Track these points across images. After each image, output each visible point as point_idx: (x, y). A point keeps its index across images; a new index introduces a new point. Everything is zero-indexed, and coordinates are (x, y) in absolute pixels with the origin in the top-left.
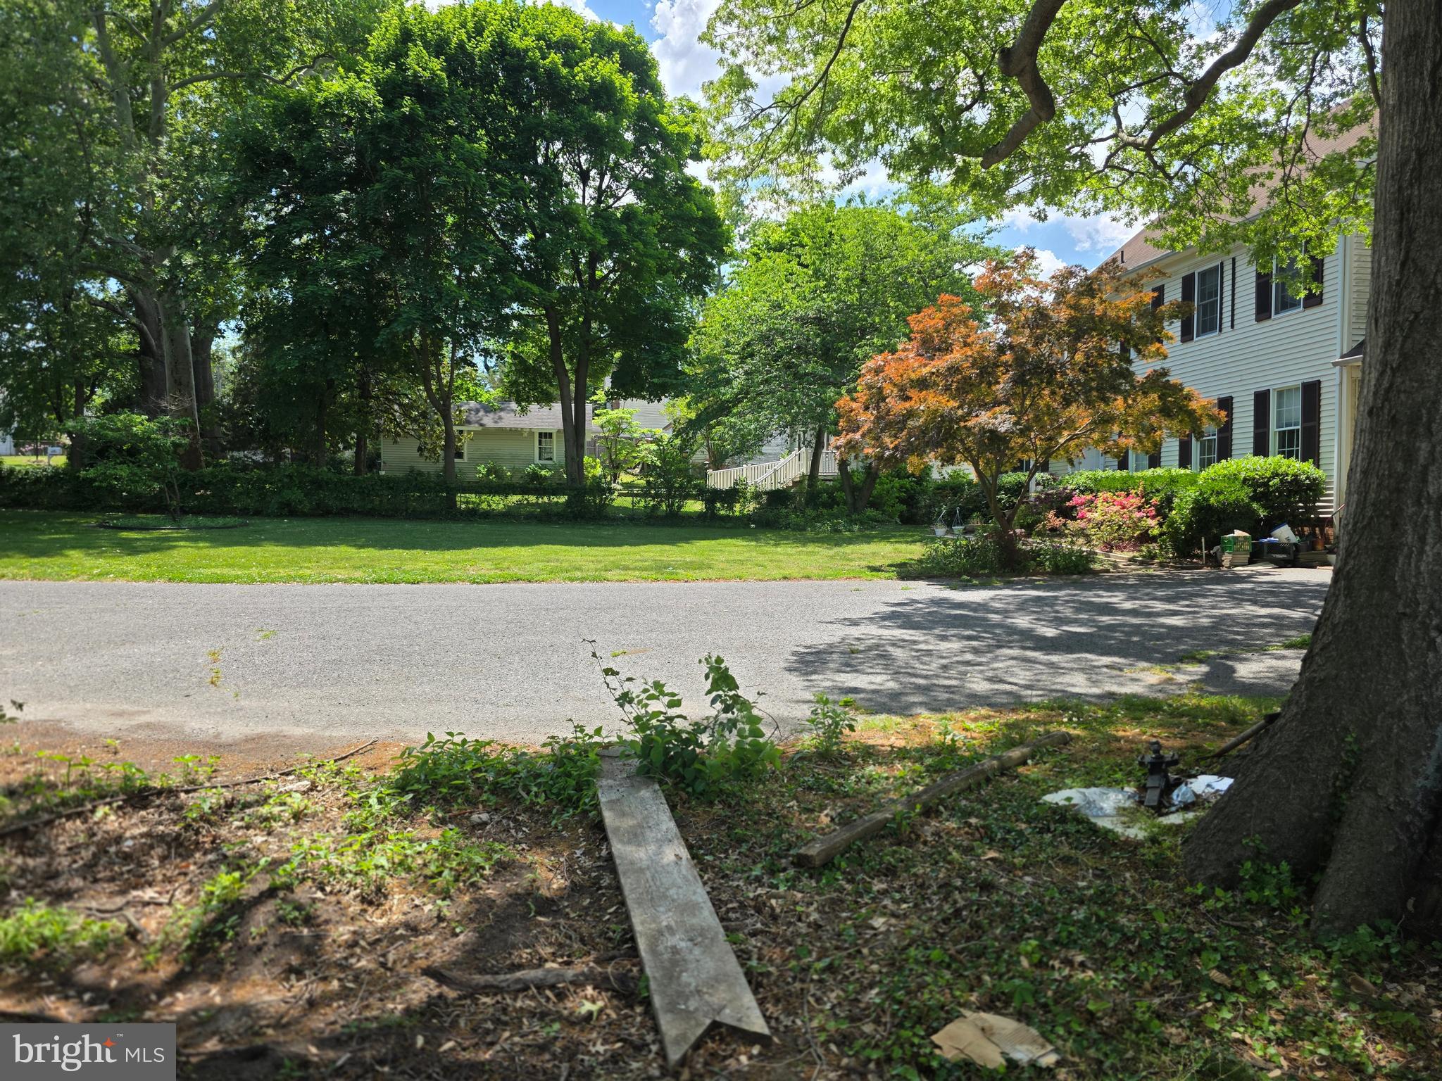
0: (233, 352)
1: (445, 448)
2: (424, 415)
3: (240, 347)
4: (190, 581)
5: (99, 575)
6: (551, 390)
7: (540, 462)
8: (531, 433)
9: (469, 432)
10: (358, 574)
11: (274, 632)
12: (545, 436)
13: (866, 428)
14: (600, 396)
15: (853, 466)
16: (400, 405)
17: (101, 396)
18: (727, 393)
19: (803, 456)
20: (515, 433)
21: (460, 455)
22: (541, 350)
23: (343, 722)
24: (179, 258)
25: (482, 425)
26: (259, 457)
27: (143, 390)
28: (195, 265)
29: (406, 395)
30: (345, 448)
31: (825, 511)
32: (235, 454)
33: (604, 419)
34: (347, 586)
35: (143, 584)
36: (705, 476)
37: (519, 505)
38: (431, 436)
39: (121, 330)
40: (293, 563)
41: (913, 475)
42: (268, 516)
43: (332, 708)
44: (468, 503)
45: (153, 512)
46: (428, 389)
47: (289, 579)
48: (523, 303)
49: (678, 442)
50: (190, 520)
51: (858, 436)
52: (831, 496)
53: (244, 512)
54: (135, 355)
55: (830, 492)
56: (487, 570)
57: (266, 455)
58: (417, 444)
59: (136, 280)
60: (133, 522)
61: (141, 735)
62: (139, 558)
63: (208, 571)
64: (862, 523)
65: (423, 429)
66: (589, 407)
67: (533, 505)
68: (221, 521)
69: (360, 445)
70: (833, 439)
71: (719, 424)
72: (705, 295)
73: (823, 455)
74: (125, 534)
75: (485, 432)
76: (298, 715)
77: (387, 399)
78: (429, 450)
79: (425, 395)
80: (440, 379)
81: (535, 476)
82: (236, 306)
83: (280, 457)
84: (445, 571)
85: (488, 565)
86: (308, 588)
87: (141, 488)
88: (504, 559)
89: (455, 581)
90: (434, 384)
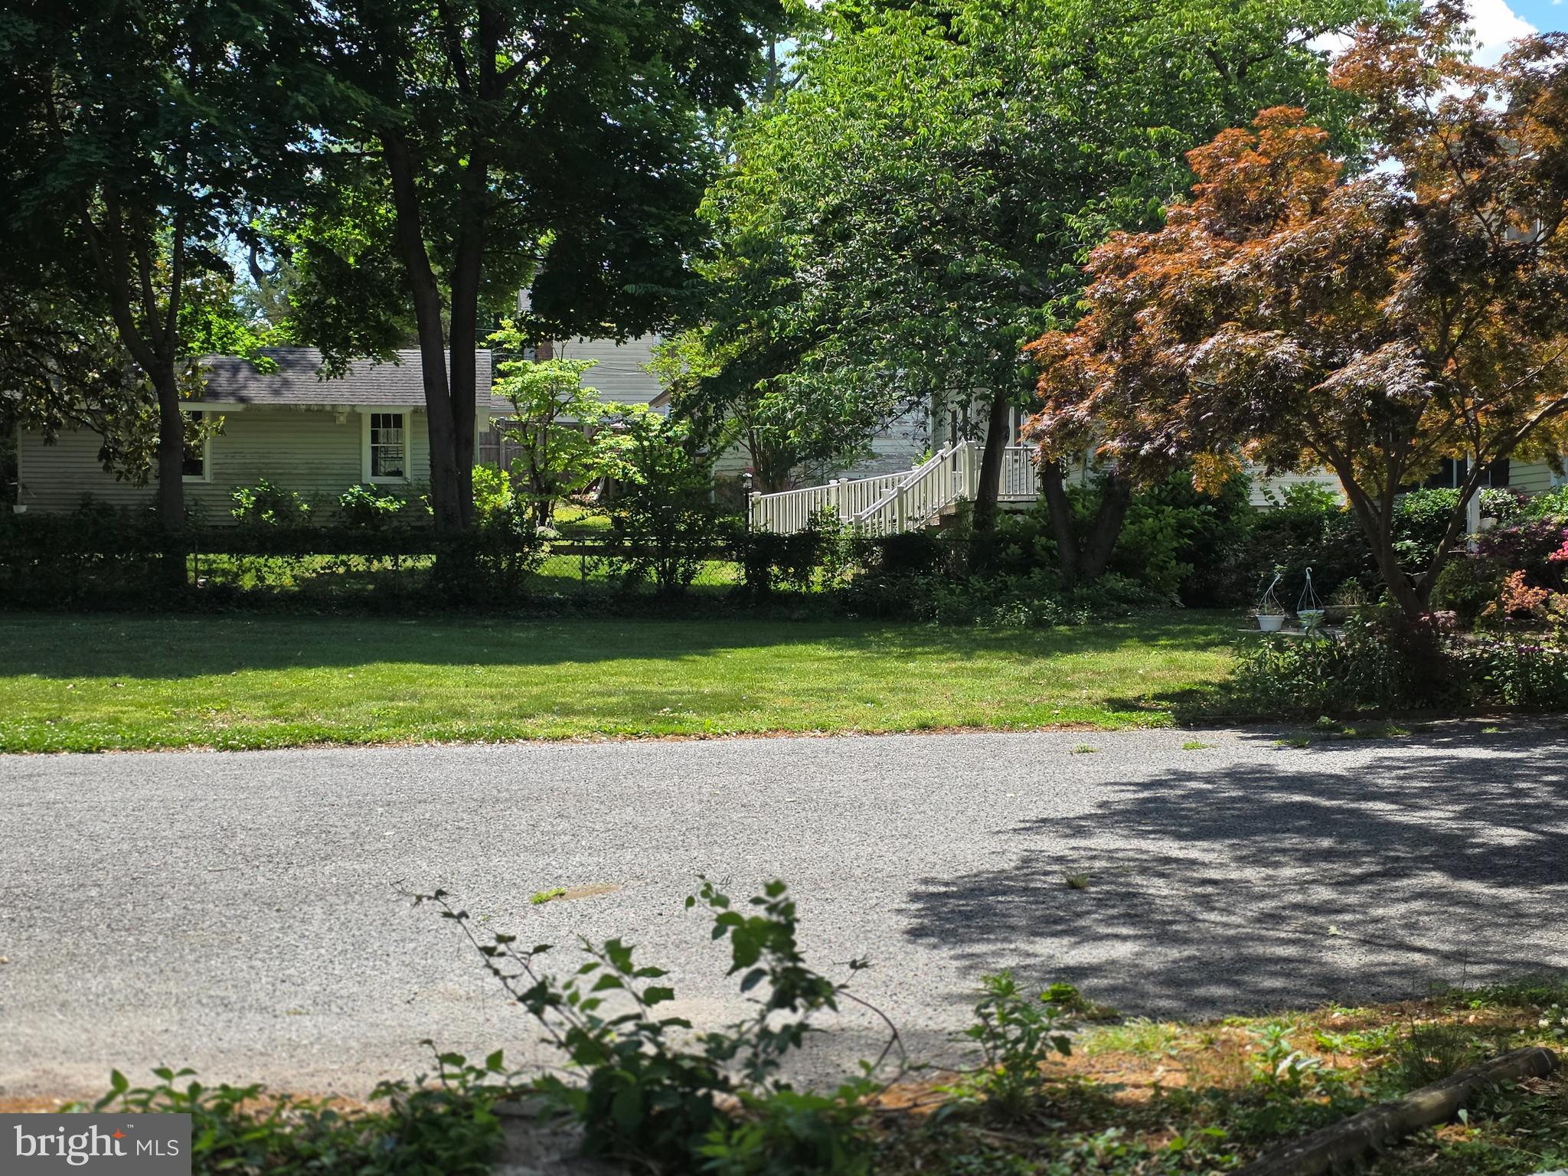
1: (162, 452)
2: (113, 377)
6: (397, 322)
7: (372, 481)
8: (355, 416)
9: (215, 416)
12: (386, 422)
13: (1099, 392)
14: (508, 332)
15: (1074, 478)
16: (61, 357)
18: (790, 318)
19: (963, 460)
20: (320, 416)
21: (196, 468)
22: (374, 232)
25: (242, 400)
29: (73, 336)
31: (1012, 579)
33: (517, 382)
36: (742, 505)
37: (327, 578)
38: (130, 425)
41: (1205, 498)
44: (210, 572)
46: (123, 320)
48: (336, 127)
49: (682, 429)
51: (1080, 411)
52: (1028, 546)
55: (1022, 536)
56: (254, 718)
58: (98, 441)
64: (1095, 607)
65: (112, 410)
66: (483, 356)
67: (358, 575)
70: (1027, 422)
71: (774, 387)
72: (738, 105)
73: (1007, 457)
75: (252, 417)
77: (31, 345)
78: (125, 457)
79: (115, 333)
80: (149, 299)
81: (363, 511)
84: (161, 722)
85: (256, 709)
88: (293, 695)
89: (181, 746)
90: (136, 309)
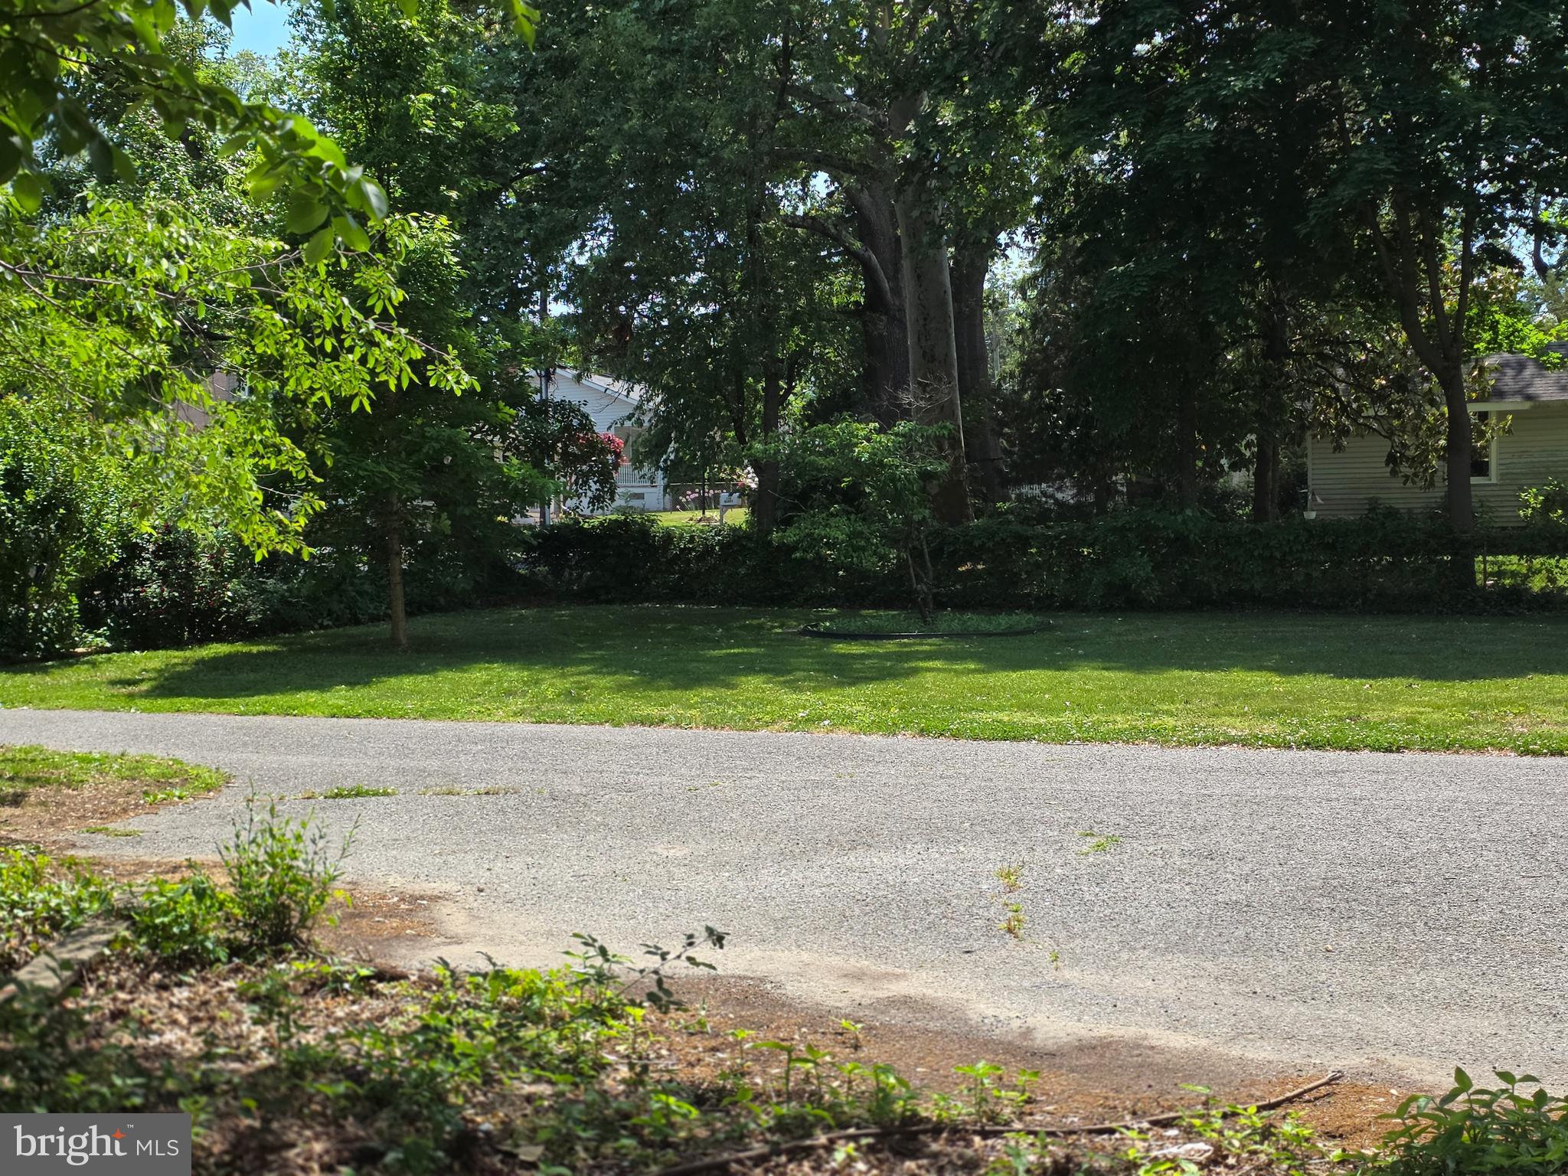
0: (1022, 288)
1: (1448, 454)
2: (1401, 383)
3: (1035, 277)
4: (956, 736)
5: (808, 720)
9: (1501, 415)
10: (1270, 728)
11: (1112, 839)
16: (1349, 366)
17: (802, 395)
21: (1481, 469)
23: (1264, 1030)
24: (934, 113)
25: (1530, 398)
26: (1067, 495)
27: (869, 378)
28: (961, 126)
29: (1361, 345)
30: (1234, 467)
32: (1025, 490)
34: (1251, 753)
35: (876, 740)
38: (1416, 429)
39: (835, 268)
40: (1139, 703)
42: (1086, 609)
43: (1240, 1001)
44: (1500, 574)
45: (888, 606)
46: (1410, 326)
47: (1132, 737)
50: (949, 620)
53: (1044, 604)
54: (858, 311)
57: (1081, 489)
58: (1385, 446)
59: (861, 170)
60: (854, 625)
61: (897, 1018)
62: (870, 689)
63: (986, 717)
65: (1399, 415)
68: (1003, 621)
69: (1264, 461)
74: (841, 648)
75: (1539, 413)
76: (1174, 1008)
77: (1321, 356)
78: (1412, 461)
79: (1402, 339)
80: (1436, 303)
82: (1027, 196)
83: (1110, 491)
84: (1460, 724)
86: (1171, 755)
87: (870, 563)
90: (1424, 315)
